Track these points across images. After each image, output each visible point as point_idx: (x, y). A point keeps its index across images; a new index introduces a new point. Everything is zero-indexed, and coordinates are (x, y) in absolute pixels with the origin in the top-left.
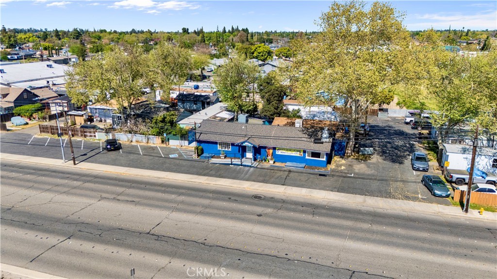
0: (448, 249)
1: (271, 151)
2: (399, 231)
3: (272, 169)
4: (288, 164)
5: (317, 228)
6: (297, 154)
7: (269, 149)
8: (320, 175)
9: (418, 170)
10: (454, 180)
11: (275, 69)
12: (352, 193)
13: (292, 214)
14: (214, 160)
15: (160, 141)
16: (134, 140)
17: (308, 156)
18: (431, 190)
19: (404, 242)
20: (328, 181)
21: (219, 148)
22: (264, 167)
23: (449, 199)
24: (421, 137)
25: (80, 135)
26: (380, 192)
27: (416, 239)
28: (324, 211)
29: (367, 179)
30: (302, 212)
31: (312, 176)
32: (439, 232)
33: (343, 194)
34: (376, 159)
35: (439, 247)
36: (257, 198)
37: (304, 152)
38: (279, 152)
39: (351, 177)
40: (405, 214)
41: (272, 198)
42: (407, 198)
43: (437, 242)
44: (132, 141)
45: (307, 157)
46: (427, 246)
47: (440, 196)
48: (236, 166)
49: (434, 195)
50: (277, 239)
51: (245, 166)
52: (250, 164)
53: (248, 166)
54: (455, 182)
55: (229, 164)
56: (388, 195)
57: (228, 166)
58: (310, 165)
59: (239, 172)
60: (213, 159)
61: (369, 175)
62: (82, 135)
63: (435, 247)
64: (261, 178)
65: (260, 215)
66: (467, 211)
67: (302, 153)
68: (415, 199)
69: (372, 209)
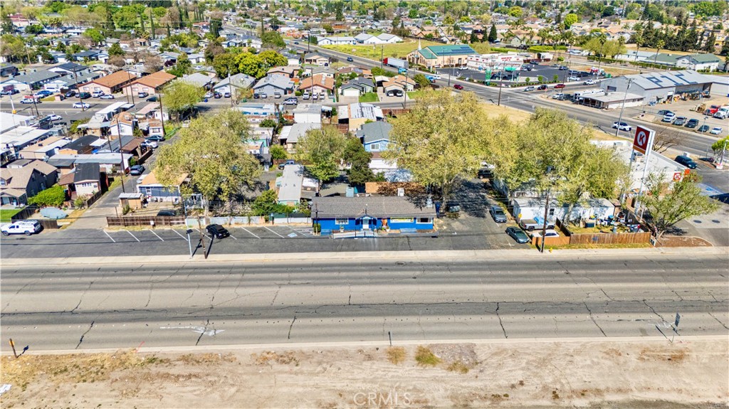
0: (541, 279)
1: (386, 221)
2: (509, 272)
3: (391, 236)
4: (402, 230)
5: (458, 280)
6: (409, 221)
7: (384, 219)
8: (433, 237)
9: (500, 222)
10: (527, 228)
11: (278, 91)
12: (464, 249)
13: (435, 273)
14: (336, 235)
15: (264, 220)
16: (233, 223)
17: (418, 221)
18: (516, 239)
19: (515, 280)
20: (442, 241)
21: (337, 223)
22: (384, 236)
23: (529, 244)
24: (485, 186)
25: (164, 223)
26: (483, 245)
27: (521, 276)
28: (455, 267)
29: (468, 235)
30: (441, 270)
31: (427, 239)
32: (531, 269)
33: (458, 251)
34: (463, 215)
35: (536, 279)
36: (400, 265)
37: (415, 219)
38: (393, 221)
39: (455, 236)
40: (506, 260)
41: (411, 263)
42: (502, 247)
43: (534, 276)
44: (230, 224)
45: (417, 223)
46: (529, 279)
47: (523, 243)
48: (360, 239)
49: (519, 242)
50: (439, 293)
51: (368, 237)
52: (372, 235)
53: (371, 237)
54: (528, 230)
55: (353, 238)
56: (489, 247)
57: (352, 239)
58: (420, 229)
59: (367, 244)
60: (334, 234)
61: (467, 232)
62: (166, 224)
63: (533, 279)
64: (390, 247)
65: (415, 278)
66: (542, 251)
67: (413, 220)
68: (508, 247)
69: (484, 260)
